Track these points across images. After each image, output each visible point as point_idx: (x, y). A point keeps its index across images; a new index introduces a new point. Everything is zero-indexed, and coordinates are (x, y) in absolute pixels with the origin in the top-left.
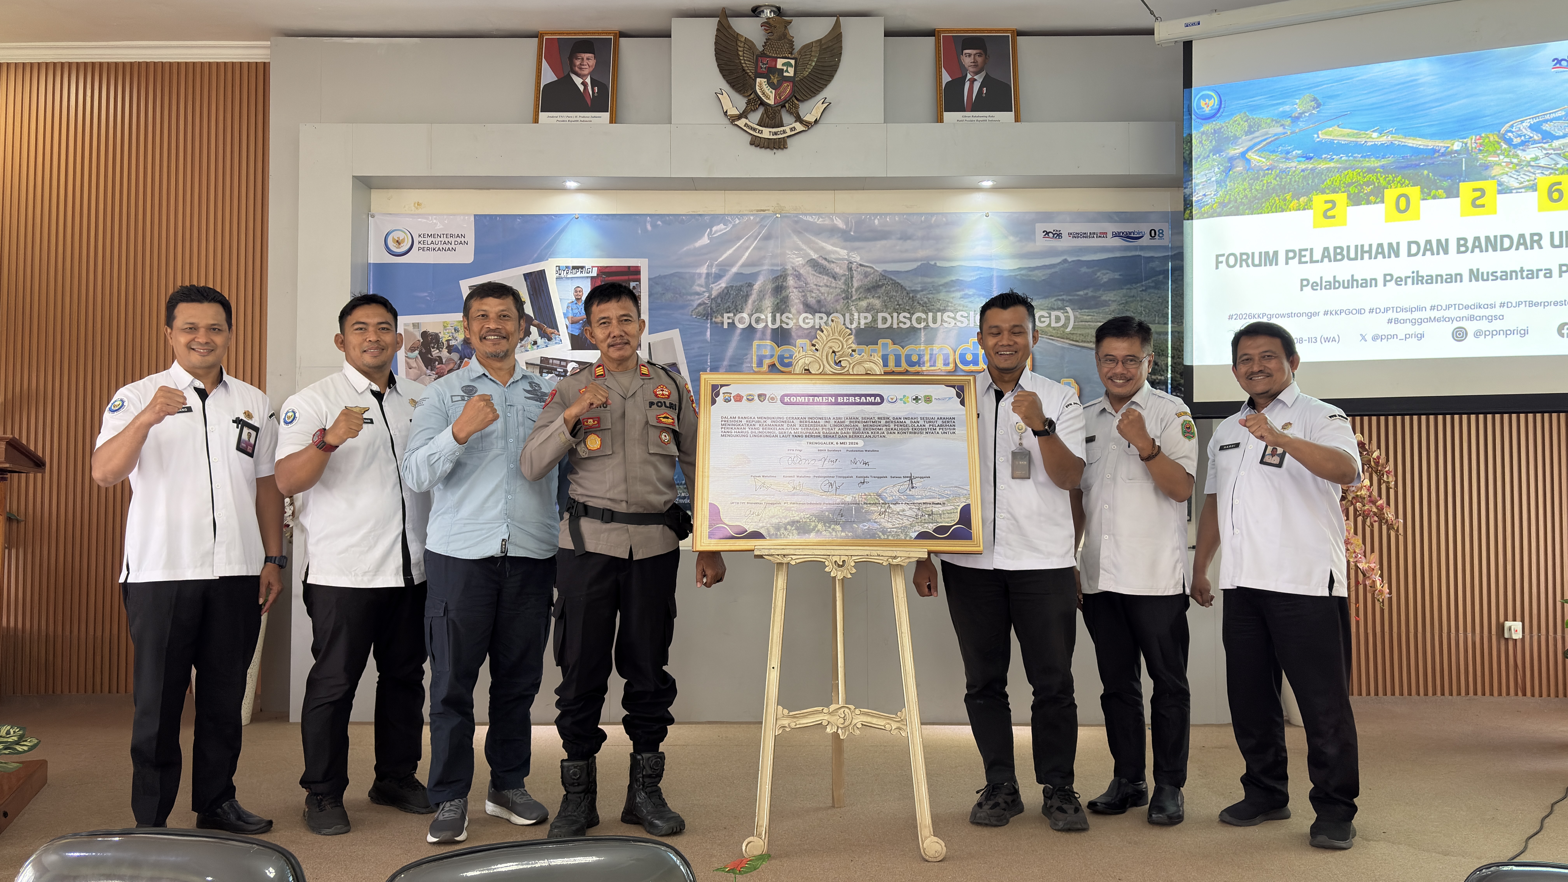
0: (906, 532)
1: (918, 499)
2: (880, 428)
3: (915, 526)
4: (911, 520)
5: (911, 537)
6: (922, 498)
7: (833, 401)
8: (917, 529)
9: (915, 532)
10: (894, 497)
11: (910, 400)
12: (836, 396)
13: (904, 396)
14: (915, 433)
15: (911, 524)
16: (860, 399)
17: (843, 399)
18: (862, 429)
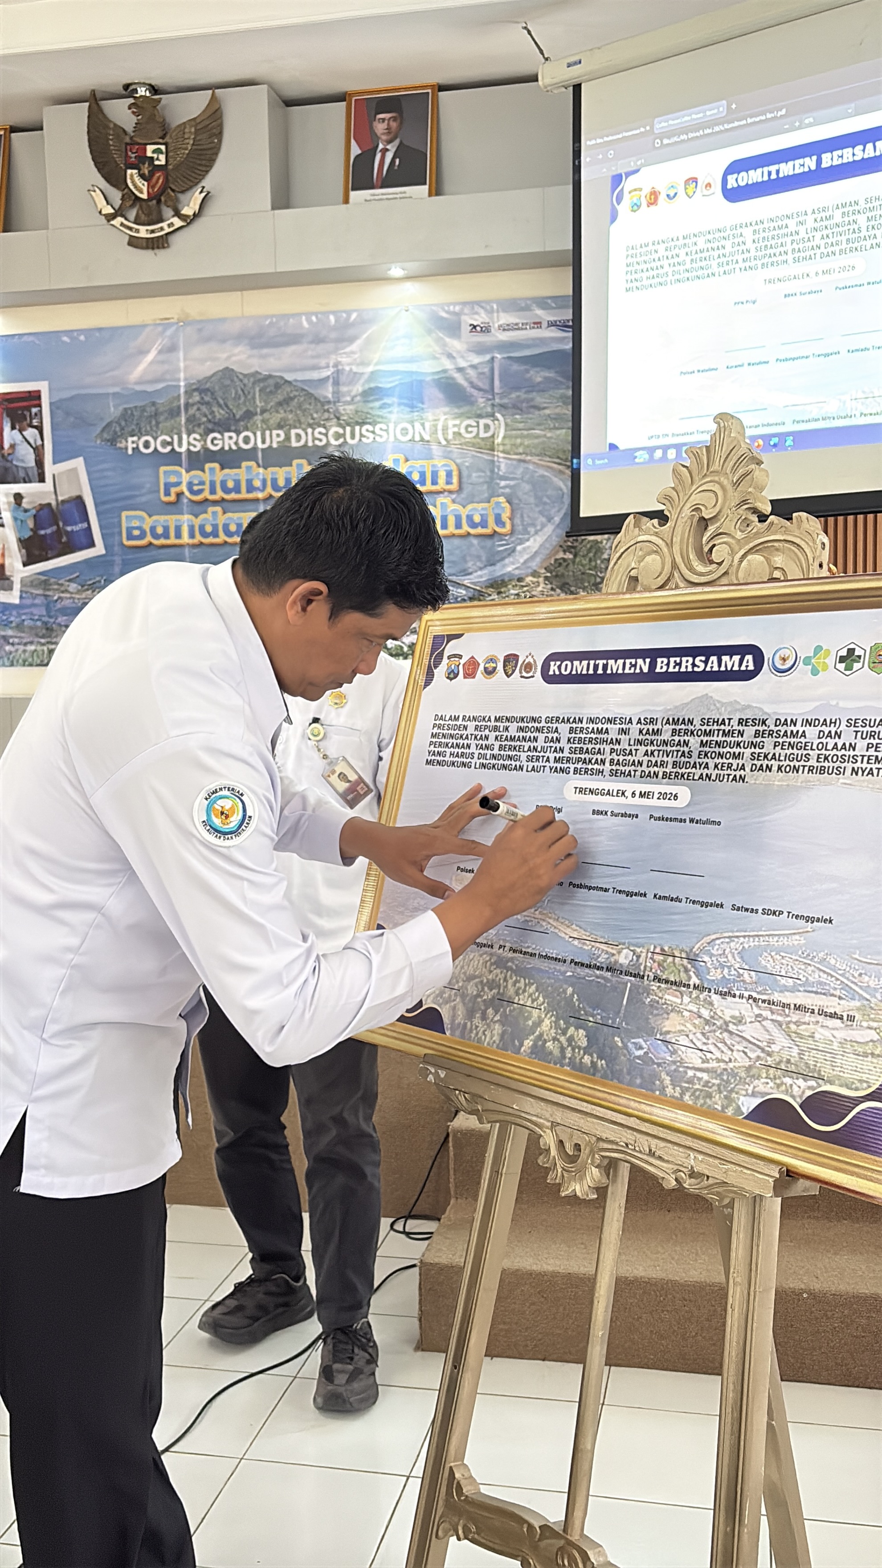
0: (732, 1090)
1: (784, 989)
2: (737, 750)
3: (759, 1077)
4: (753, 1055)
5: (738, 1110)
6: (793, 990)
7: (646, 669)
8: (761, 1088)
9: (754, 1095)
10: (726, 970)
11: (831, 660)
12: (653, 654)
13: (818, 649)
14: (822, 770)
15: (749, 1069)
16: (706, 662)
17: (668, 665)
18: (695, 754)
